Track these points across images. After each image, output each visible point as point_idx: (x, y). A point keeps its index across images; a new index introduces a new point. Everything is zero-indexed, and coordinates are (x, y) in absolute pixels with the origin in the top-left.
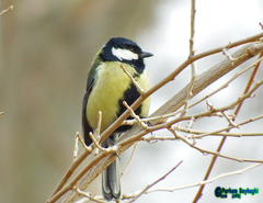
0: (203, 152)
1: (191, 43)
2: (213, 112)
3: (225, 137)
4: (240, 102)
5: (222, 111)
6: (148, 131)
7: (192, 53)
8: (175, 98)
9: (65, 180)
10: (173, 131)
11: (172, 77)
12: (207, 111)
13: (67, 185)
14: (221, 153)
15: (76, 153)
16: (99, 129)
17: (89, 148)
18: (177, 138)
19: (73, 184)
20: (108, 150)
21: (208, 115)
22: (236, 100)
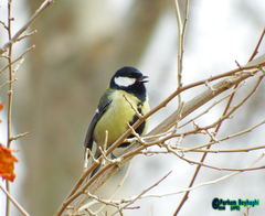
0: (190, 162)
1: (180, 77)
2: (198, 130)
3: (206, 153)
4: (220, 122)
5: (206, 129)
6: (146, 146)
7: (181, 85)
8: (165, 122)
9: (78, 187)
10: (166, 146)
11: (164, 105)
12: (193, 129)
13: (80, 190)
14: (204, 163)
15: (86, 165)
16: (105, 145)
17: (97, 161)
18: (169, 151)
19: (85, 189)
20: (114, 161)
21: (195, 132)
22: (217, 120)
